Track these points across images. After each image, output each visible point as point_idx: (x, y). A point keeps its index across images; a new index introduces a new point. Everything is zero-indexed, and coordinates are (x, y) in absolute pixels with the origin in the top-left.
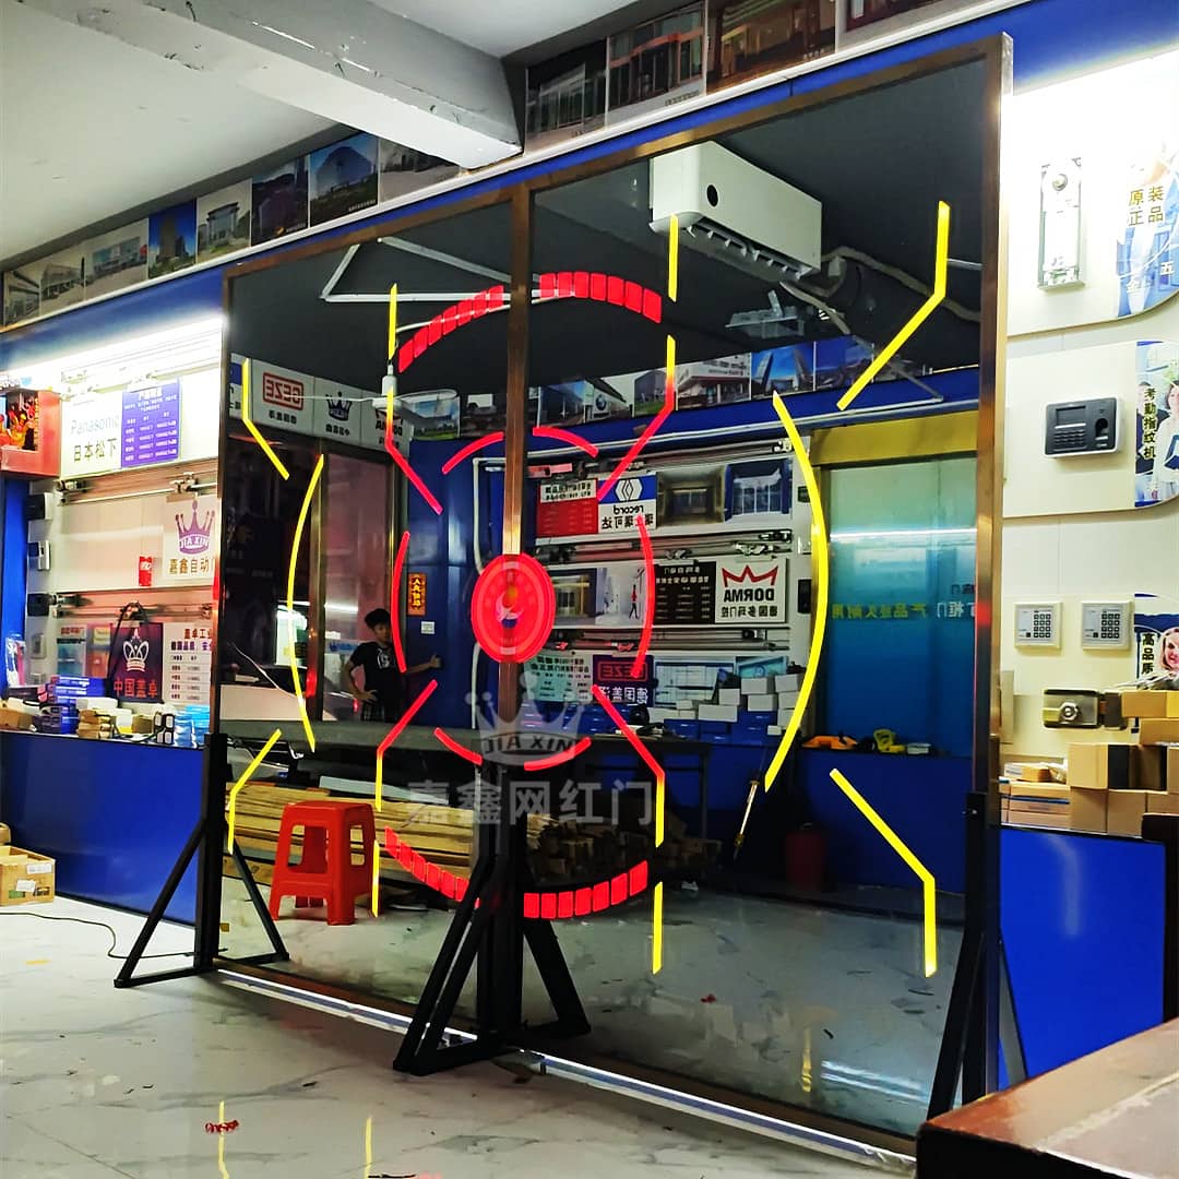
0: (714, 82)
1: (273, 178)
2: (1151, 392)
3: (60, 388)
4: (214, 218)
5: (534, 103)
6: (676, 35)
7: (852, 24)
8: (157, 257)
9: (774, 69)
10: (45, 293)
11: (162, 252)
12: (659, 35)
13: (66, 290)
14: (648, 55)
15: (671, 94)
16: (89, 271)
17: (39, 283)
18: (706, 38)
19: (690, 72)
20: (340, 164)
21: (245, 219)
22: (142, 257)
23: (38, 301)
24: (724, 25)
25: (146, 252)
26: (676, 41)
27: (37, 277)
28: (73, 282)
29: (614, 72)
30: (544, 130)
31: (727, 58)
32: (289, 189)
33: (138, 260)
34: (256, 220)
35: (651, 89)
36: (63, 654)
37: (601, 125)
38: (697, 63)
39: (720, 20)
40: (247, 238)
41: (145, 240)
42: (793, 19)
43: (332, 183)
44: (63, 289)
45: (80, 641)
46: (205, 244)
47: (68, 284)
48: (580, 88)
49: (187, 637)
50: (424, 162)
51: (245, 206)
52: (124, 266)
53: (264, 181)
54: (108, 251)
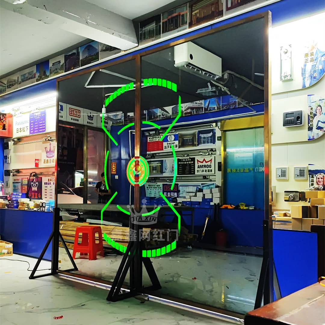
0: (191, 25)
1: (70, 54)
2: (312, 109)
3: (12, 113)
4: (54, 65)
5: (141, 32)
6: (180, 13)
7: (228, 9)
8: (39, 76)
9: (207, 22)
10: (8, 86)
11: (40, 75)
12: (175, 13)
13: (14, 86)
14: (172, 18)
15: (179, 29)
16: (20, 80)
17: (6, 84)
18: (188, 14)
19: (184, 23)
20: (88, 50)
21: (62, 65)
22: (34, 76)
23: (5, 89)
24: (193, 10)
25: (35, 75)
26: (180, 15)
27: (5, 82)
28: (15, 83)
29: (163, 23)
30: (144, 40)
31: (194, 18)
32: (75, 57)
33: (33, 77)
34: (66, 65)
35: (173, 28)
36: (14, 186)
37: (160, 38)
38: (186, 20)
39: (192, 9)
40: (63, 70)
41: (35, 71)
42: (212, 7)
43: (86, 55)
44: (13, 85)
45: (19, 183)
46: (52, 72)
47: (14, 84)
48: (154, 28)
49: (49, 181)
50: (112, 49)
51: (63, 62)
52: (29, 79)
53: (68, 54)
54: (25, 74)
